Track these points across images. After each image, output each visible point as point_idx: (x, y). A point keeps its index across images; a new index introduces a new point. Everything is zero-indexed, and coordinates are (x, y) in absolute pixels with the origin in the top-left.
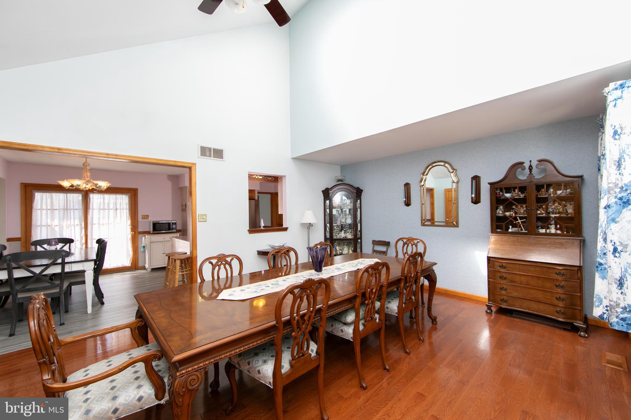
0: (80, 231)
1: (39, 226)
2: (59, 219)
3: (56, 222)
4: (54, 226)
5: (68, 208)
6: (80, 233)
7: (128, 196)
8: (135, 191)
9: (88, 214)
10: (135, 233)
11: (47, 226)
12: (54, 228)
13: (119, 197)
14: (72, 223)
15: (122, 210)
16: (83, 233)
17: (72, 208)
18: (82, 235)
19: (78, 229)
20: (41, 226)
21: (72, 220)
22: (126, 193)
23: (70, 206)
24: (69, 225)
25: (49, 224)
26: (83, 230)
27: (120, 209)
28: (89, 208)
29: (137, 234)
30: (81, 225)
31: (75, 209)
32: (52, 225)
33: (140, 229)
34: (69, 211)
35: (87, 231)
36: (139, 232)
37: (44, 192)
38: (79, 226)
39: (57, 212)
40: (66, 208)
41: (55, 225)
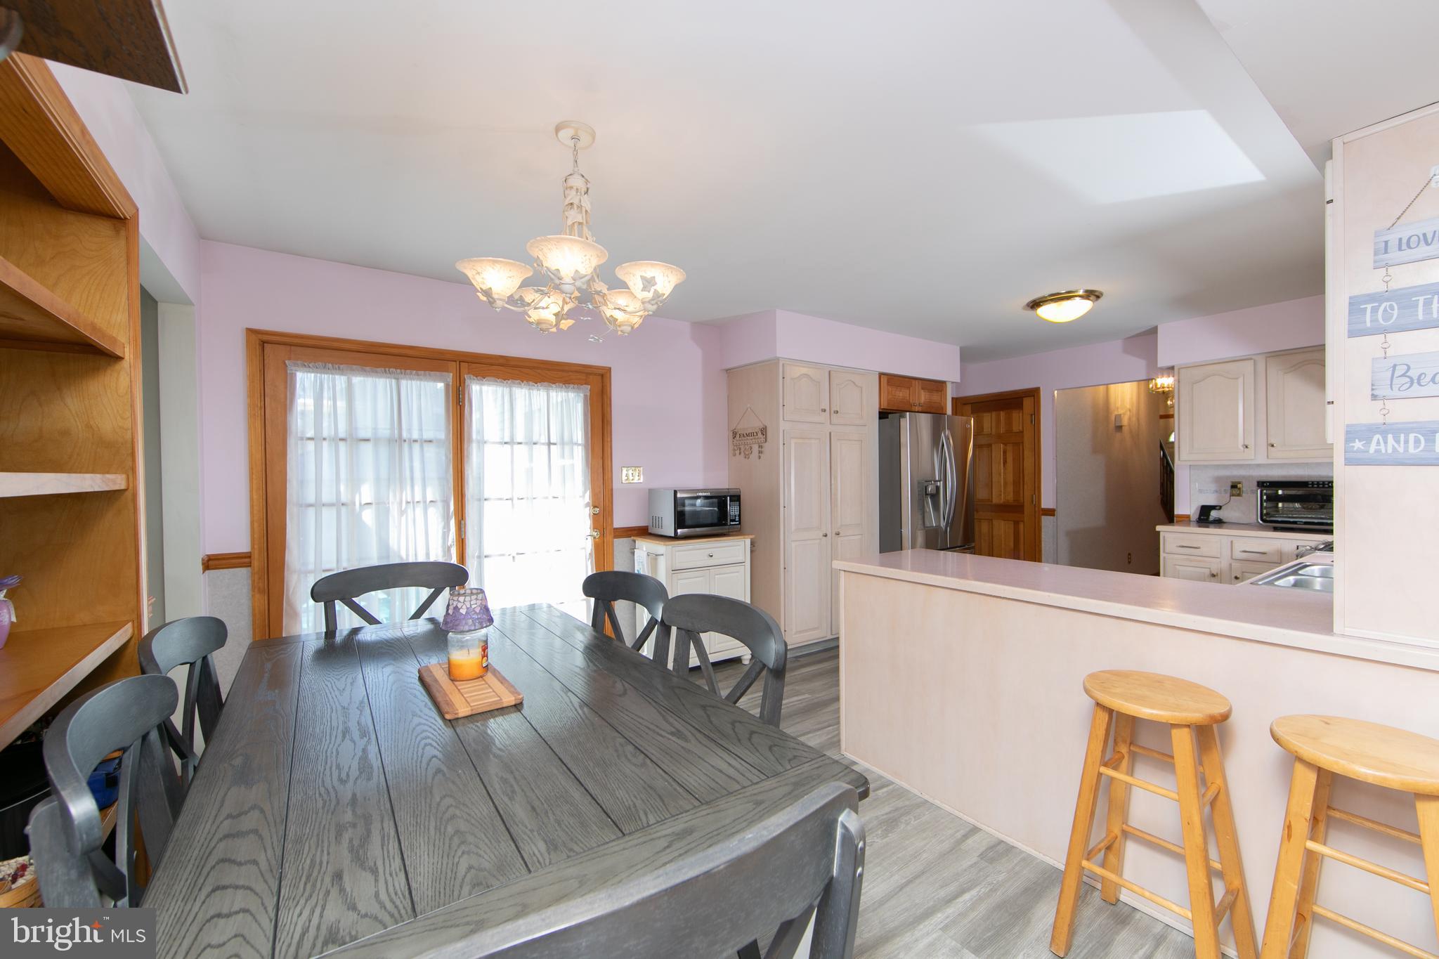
0: (441, 525)
1: (311, 505)
2: (377, 480)
3: (367, 493)
4: (360, 504)
5: (405, 435)
6: (444, 533)
7: (582, 395)
8: (602, 376)
9: (466, 459)
10: (603, 535)
11: (339, 505)
12: (360, 515)
13: (557, 396)
14: (418, 497)
15: (567, 448)
16: (451, 533)
17: (415, 436)
18: (450, 543)
19: (435, 515)
20: (319, 505)
21: (418, 489)
22: (578, 384)
23: (410, 430)
24: (408, 503)
25: (344, 499)
26: (453, 523)
27: (563, 444)
28: (470, 440)
29: (609, 537)
30: (446, 503)
31: (426, 441)
32: (354, 504)
33: (621, 520)
34: (406, 446)
35: (463, 526)
36: (615, 529)
37: (325, 369)
38: (440, 505)
39: (367, 449)
40: (396, 436)
41: (363, 502)
